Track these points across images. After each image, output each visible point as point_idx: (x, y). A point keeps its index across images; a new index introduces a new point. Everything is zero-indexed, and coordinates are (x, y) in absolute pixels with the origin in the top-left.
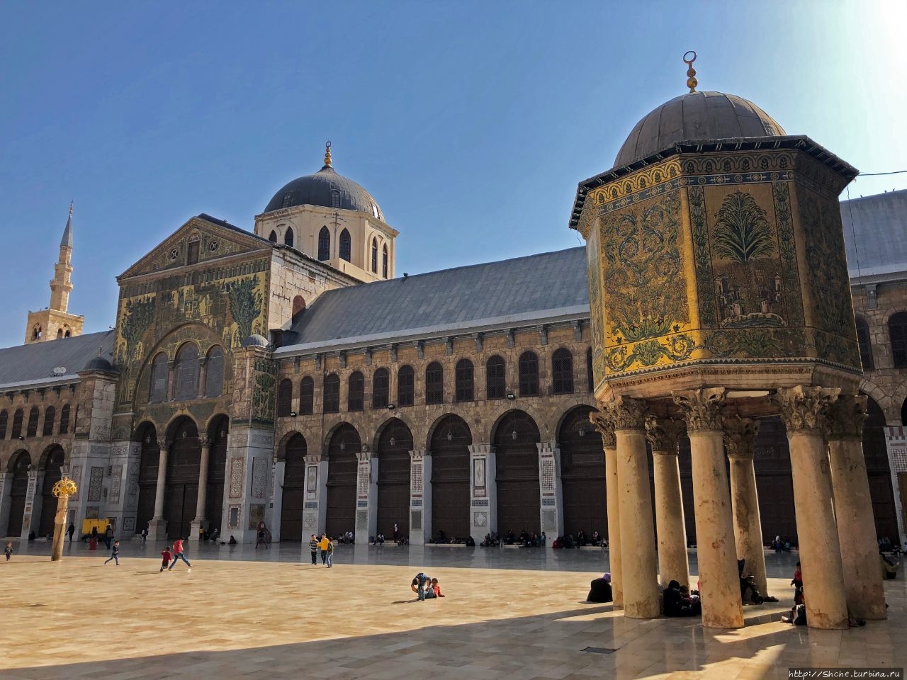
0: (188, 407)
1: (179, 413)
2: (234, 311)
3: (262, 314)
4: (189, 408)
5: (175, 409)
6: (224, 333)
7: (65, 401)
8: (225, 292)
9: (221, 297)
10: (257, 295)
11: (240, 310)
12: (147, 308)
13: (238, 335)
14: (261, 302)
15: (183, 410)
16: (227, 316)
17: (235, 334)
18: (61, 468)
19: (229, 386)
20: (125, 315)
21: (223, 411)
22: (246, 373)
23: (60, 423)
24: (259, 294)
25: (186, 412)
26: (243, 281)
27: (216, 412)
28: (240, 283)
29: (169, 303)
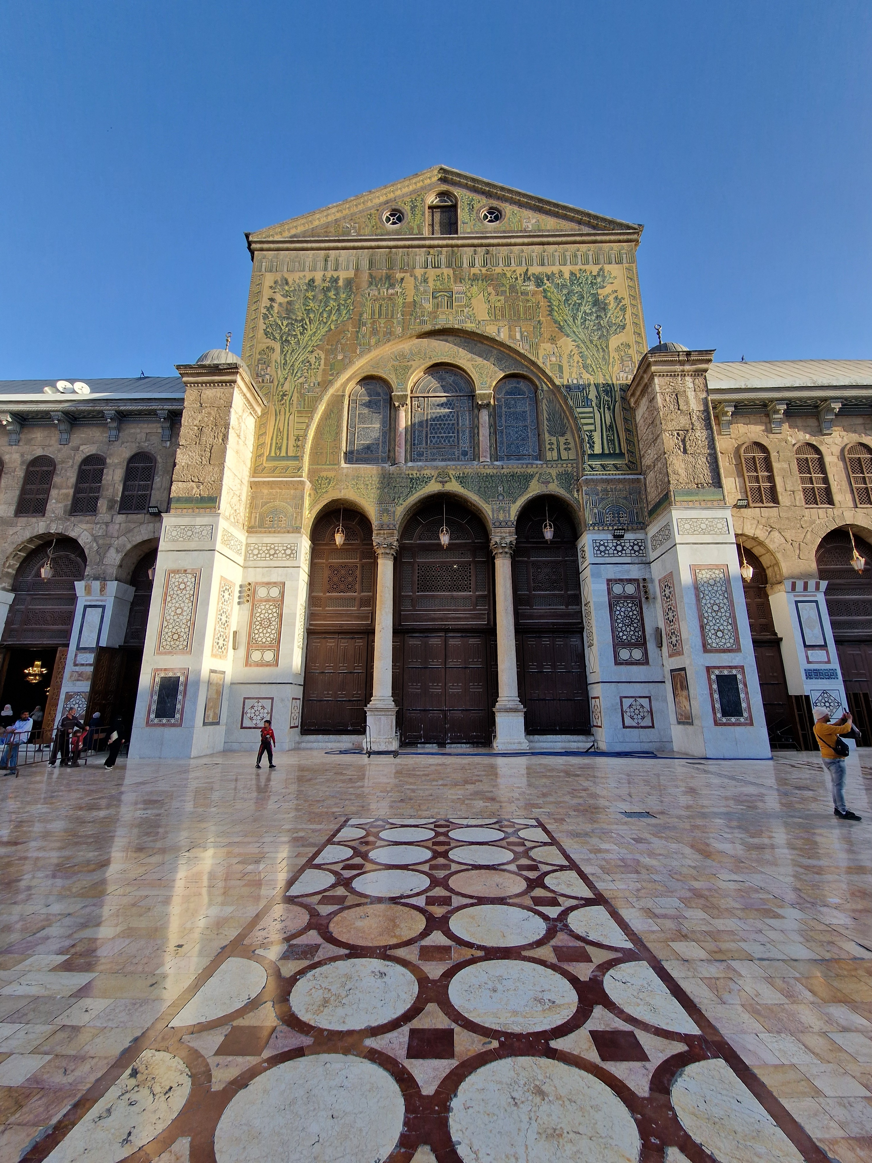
0: (458, 478)
1: (433, 487)
2: (559, 319)
3: (630, 328)
4: (462, 480)
5: (426, 480)
6: (541, 353)
7: (88, 450)
8: (531, 287)
9: (525, 293)
10: (611, 298)
11: (574, 318)
12: (331, 294)
13: (576, 358)
14: (624, 309)
15: (443, 483)
16: (545, 324)
17: (570, 356)
18: (80, 586)
19: (562, 447)
20: (272, 300)
21: (555, 488)
22: (687, 403)
23: (71, 491)
24: (616, 298)
25: (454, 487)
26: (572, 274)
27: (535, 489)
28: (567, 275)
29: (391, 291)
